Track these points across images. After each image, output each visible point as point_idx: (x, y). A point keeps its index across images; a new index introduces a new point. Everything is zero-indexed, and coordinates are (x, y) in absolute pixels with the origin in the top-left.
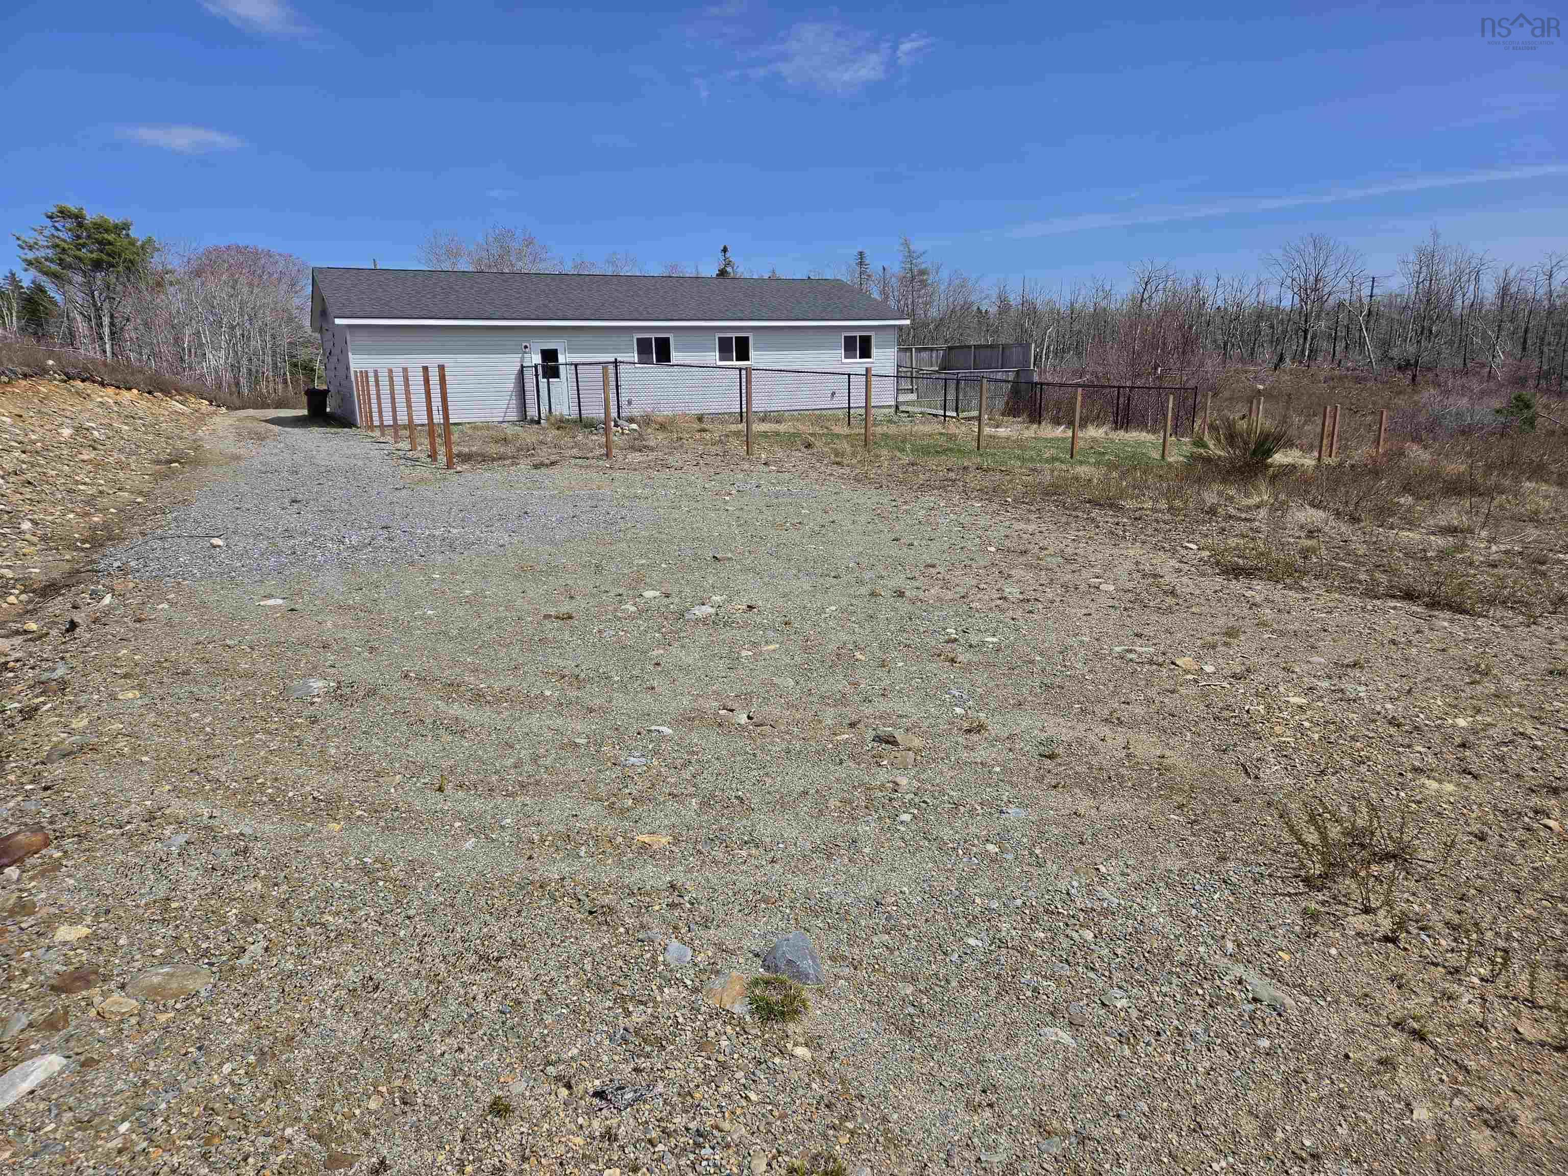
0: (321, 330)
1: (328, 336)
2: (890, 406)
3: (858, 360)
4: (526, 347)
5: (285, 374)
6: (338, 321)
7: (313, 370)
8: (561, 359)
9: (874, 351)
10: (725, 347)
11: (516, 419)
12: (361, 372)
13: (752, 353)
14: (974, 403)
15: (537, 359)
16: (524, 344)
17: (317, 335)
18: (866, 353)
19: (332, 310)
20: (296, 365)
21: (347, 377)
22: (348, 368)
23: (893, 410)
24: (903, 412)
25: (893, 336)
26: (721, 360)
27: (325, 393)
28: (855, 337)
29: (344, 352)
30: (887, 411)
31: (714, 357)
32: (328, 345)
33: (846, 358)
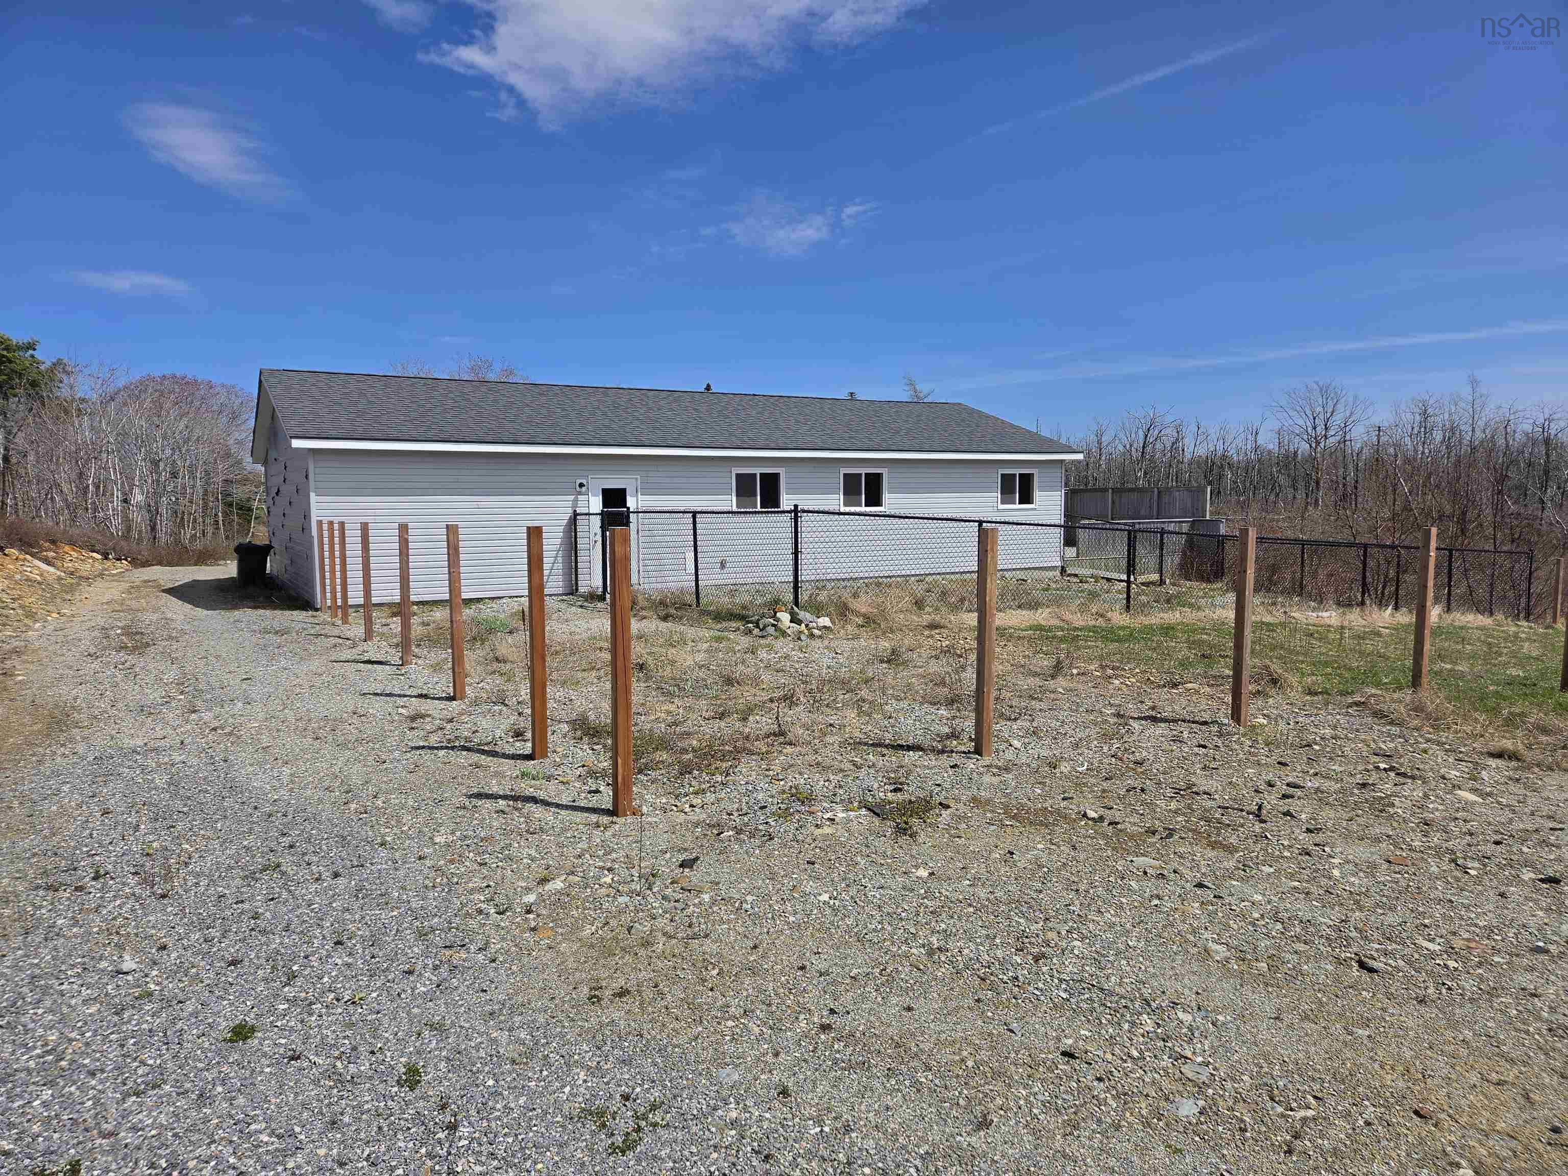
0: (265, 463)
1: (277, 468)
2: (1054, 568)
3: (1018, 506)
4: (581, 485)
5: (216, 515)
6: (296, 443)
7: (250, 510)
8: (631, 502)
9: (1037, 495)
10: (851, 487)
11: (561, 591)
12: (331, 523)
13: (887, 497)
14: (1153, 562)
15: (596, 504)
16: (578, 482)
17: (260, 468)
18: (1026, 498)
19: (287, 424)
20: (231, 505)
21: (305, 529)
22: (307, 516)
23: (1058, 573)
24: (1069, 575)
25: (1058, 475)
26: (845, 505)
27: (266, 550)
28: (1014, 475)
29: (302, 492)
30: (1051, 574)
31: (836, 501)
32: (277, 481)
33: (1002, 503)
